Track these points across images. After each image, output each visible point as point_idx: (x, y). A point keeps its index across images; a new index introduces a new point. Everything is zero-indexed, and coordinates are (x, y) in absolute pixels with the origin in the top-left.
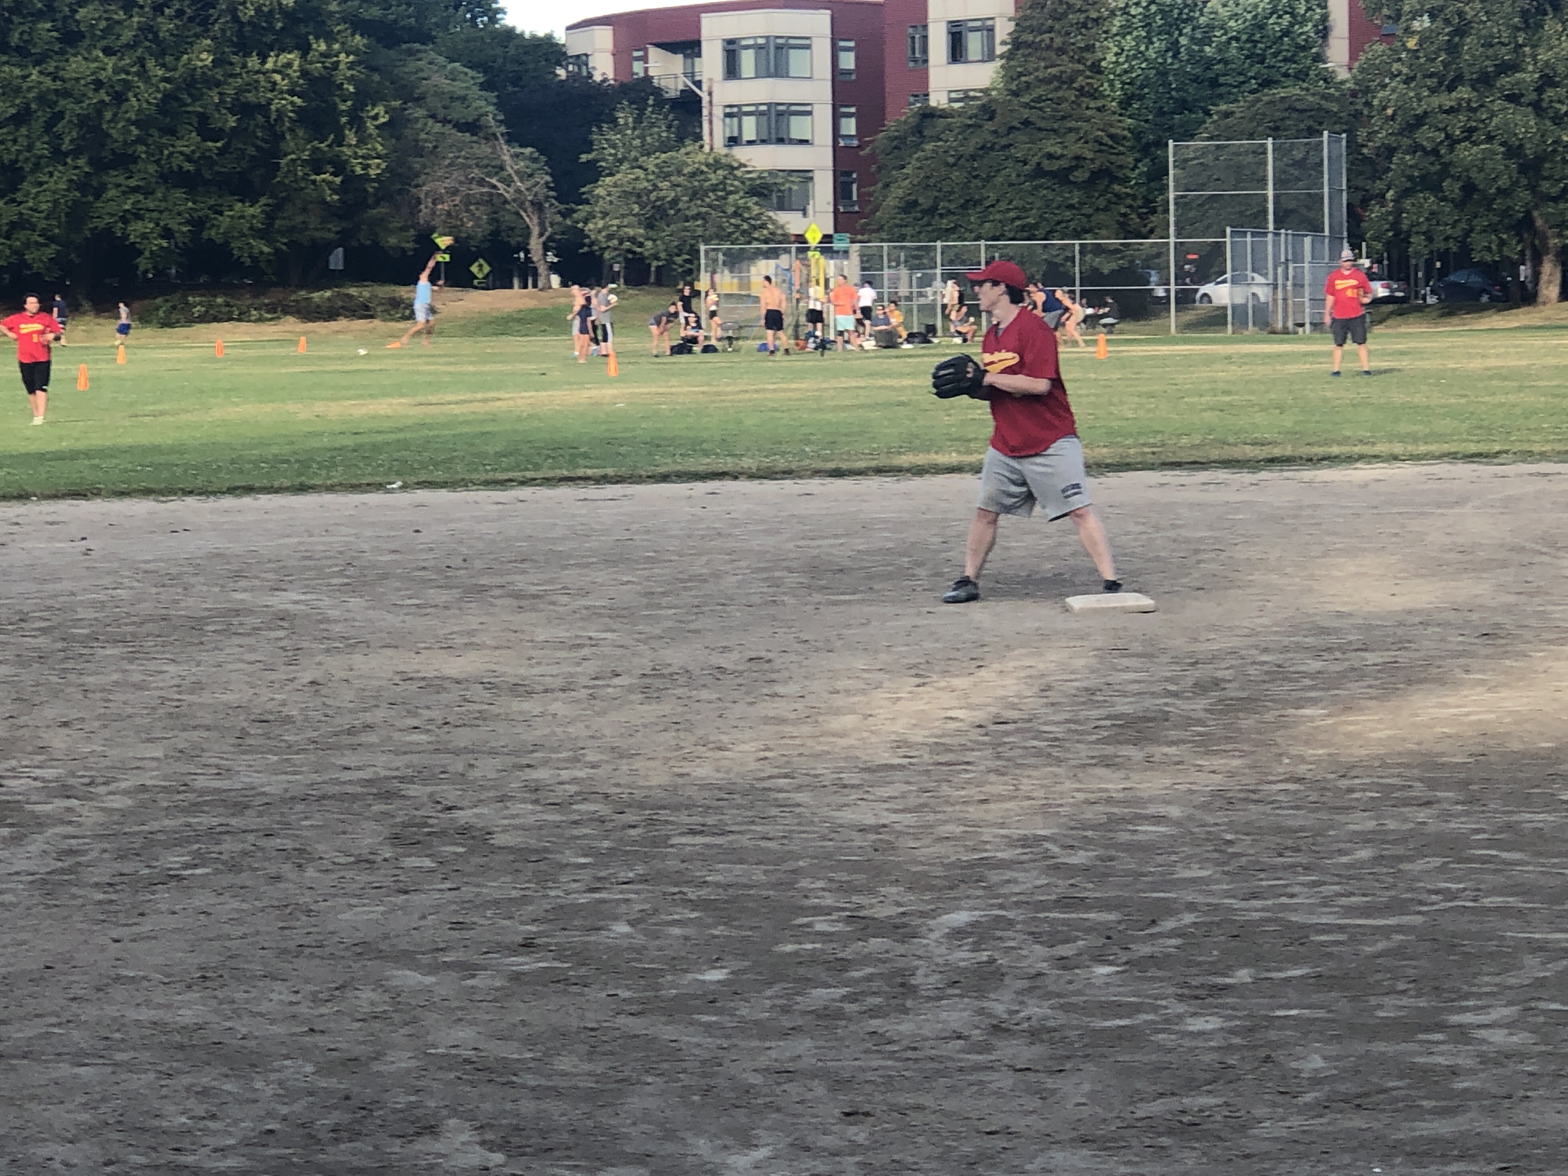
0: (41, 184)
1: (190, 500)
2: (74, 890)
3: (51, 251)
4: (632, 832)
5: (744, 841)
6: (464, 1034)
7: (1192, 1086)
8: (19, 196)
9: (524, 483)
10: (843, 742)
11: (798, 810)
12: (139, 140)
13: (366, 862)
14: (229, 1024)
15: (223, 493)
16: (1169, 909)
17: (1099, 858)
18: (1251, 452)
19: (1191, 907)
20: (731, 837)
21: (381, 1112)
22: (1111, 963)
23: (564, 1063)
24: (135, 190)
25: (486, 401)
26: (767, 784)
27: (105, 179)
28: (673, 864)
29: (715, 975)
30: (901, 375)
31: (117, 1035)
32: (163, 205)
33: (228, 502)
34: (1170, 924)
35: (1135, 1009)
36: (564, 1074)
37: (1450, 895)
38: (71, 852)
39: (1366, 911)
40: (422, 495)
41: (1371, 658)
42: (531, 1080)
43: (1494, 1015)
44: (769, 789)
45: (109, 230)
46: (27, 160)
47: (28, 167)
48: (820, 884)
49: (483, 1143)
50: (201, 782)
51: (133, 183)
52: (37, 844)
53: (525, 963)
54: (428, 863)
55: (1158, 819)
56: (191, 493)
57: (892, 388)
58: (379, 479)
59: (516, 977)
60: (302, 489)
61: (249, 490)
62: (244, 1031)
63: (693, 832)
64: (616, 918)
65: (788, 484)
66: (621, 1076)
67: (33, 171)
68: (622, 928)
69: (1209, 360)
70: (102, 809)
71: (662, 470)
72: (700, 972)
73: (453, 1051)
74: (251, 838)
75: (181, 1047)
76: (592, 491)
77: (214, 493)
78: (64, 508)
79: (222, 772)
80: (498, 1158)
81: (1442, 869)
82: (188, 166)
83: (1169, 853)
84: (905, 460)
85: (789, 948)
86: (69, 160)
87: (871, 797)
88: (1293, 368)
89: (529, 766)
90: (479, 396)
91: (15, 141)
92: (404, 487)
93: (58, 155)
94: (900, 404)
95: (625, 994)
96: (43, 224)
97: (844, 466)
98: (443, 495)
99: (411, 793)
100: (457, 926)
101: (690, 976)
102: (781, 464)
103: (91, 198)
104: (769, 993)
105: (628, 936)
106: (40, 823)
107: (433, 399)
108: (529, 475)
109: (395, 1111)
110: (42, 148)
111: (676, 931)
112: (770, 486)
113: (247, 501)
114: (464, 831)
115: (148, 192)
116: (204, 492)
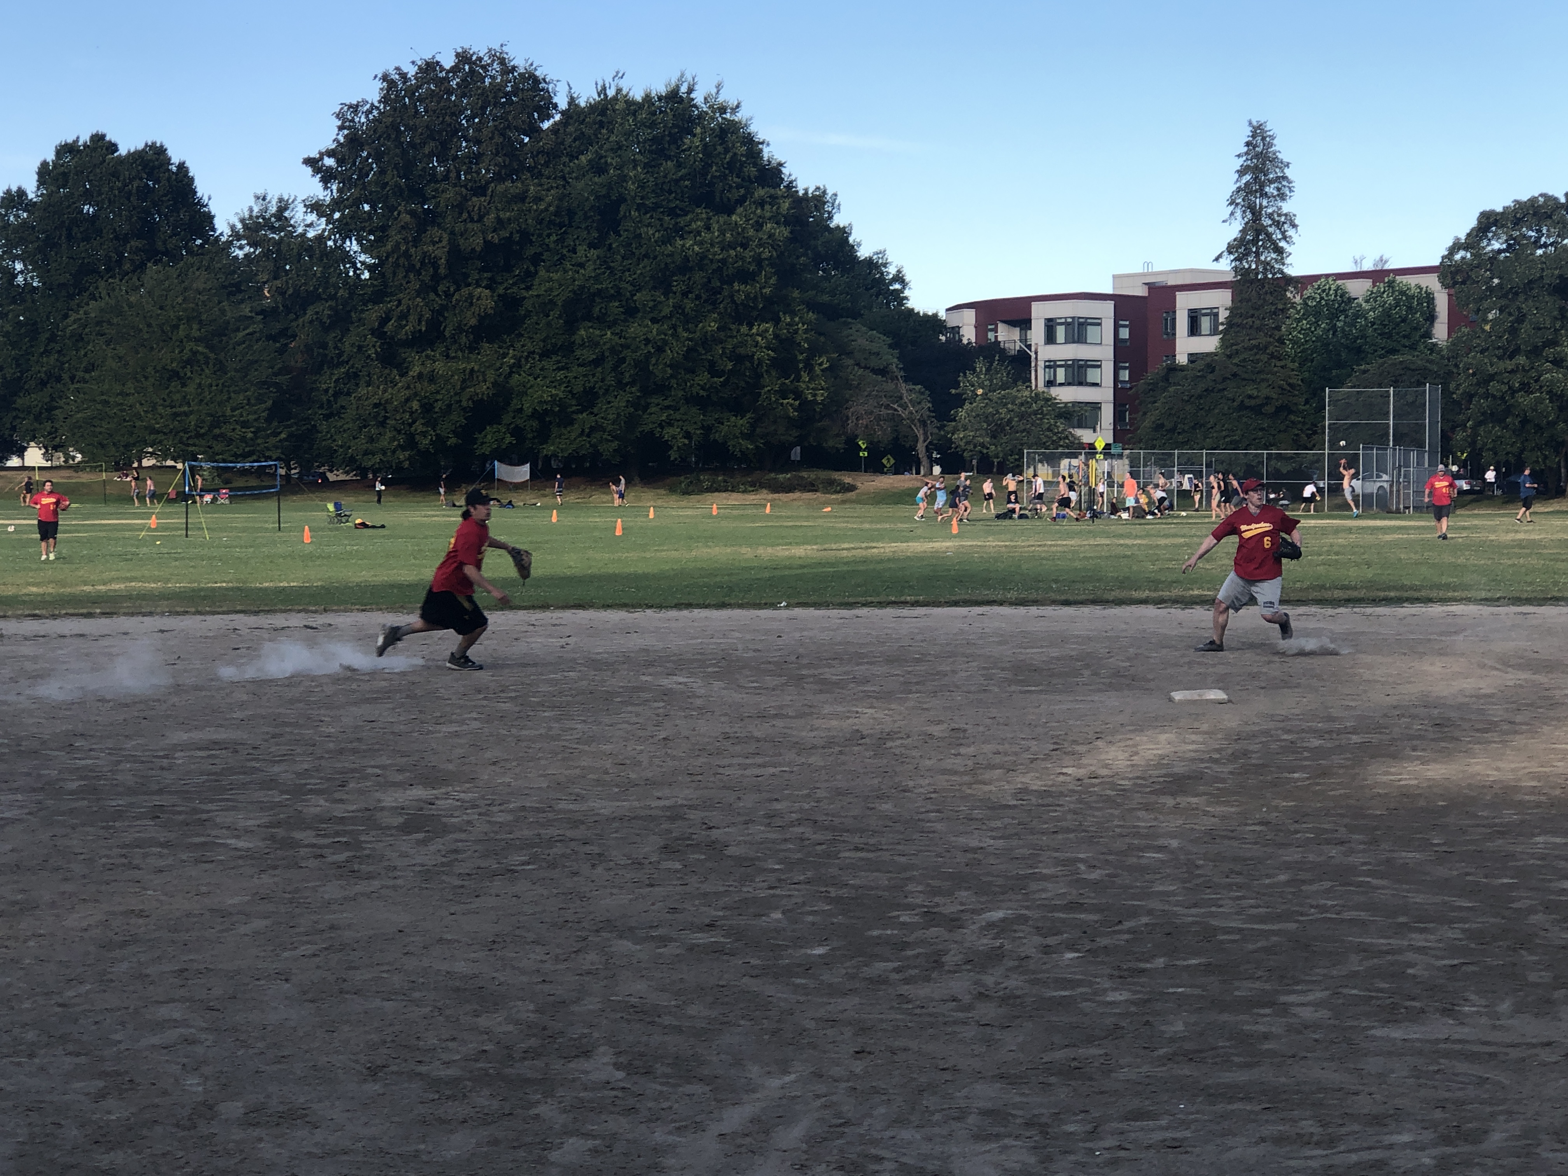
0: (609, 403)
1: (649, 612)
2: (444, 878)
3: (615, 444)
4: (819, 848)
5: (886, 856)
6: (641, 986)
7: (1090, 1040)
8: (595, 410)
9: (864, 605)
10: (987, 788)
11: (931, 835)
12: (672, 376)
13: (638, 864)
14: (495, 975)
15: (672, 607)
16: (1134, 913)
17: (1108, 875)
18: (1338, 594)
19: (1150, 912)
20: (880, 853)
21: (561, 1040)
22: (1077, 951)
23: (692, 1010)
24: (668, 407)
25: (867, 548)
26: (921, 816)
27: (649, 400)
28: (834, 871)
29: (819, 951)
30: (1137, 537)
31: (421, 980)
32: (685, 417)
33: (673, 613)
34: (1127, 925)
35: (1079, 983)
36: (692, 1017)
37: (1323, 909)
38: (456, 851)
39: (1262, 919)
40: (798, 612)
41: (1355, 738)
42: (667, 1020)
43: (1310, 997)
44: (923, 820)
45: (652, 433)
46: (600, 388)
47: (601, 392)
48: (920, 888)
49: (615, 1064)
50: (562, 805)
51: (666, 403)
52: (437, 845)
53: (702, 938)
54: (678, 866)
55: (1161, 849)
56: (651, 607)
57: (1127, 546)
58: (774, 601)
59: (691, 948)
60: (722, 606)
61: (689, 606)
62: (502, 979)
63: (857, 849)
64: (776, 908)
65: (1034, 610)
66: (726, 1019)
67: (604, 394)
68: (777, 915)
69: (1337, 531)
70: (489, 822)
71: (957, 598)
72: (812, 948)
73: (627, 999)
74: (573, 844)
75: (458, 990)
76: (906, 612)
77: (666, 607)
78: (568, 615)
79: (579, 798)
80: (620, 1075)
81: (1328, 891)
82: (702, 393)
83: (1155, 873)
84: (1111, 596)
85: (875, 933)
86: (627, 389)
87: (985, 827)
88: (1388, 537)
89: (777, 800)
90: (864, 545)
91: (594, 375)
92: (787, 607)
93: (621, 385)
94: (1125, 556)
95: (754, 962)
96: (610, 428)
97: (1071, 598)
98: (812, 612)
99: (692, 817)
100: (673, 911)
101: (803, 951)
102: (1033, 596)
103: (640, 412)
104: (848, 964)
105: (778, 921)
106: (446, 830)
107: (834, 546)
108: (869, 599)
109: (571, 1039)
110: (610, 380)
111: (810, 918)
112: (1022, 610)
113: (685, 613)
114: (712, 845)
115: (676, 409)
116: (660, 607)
